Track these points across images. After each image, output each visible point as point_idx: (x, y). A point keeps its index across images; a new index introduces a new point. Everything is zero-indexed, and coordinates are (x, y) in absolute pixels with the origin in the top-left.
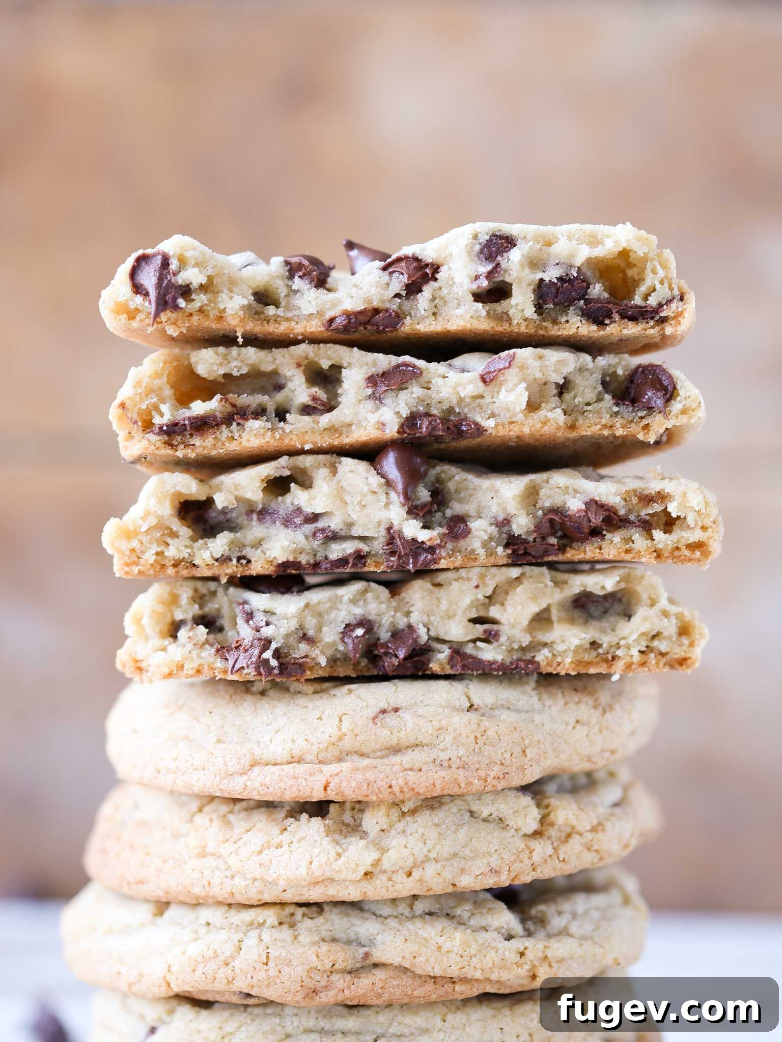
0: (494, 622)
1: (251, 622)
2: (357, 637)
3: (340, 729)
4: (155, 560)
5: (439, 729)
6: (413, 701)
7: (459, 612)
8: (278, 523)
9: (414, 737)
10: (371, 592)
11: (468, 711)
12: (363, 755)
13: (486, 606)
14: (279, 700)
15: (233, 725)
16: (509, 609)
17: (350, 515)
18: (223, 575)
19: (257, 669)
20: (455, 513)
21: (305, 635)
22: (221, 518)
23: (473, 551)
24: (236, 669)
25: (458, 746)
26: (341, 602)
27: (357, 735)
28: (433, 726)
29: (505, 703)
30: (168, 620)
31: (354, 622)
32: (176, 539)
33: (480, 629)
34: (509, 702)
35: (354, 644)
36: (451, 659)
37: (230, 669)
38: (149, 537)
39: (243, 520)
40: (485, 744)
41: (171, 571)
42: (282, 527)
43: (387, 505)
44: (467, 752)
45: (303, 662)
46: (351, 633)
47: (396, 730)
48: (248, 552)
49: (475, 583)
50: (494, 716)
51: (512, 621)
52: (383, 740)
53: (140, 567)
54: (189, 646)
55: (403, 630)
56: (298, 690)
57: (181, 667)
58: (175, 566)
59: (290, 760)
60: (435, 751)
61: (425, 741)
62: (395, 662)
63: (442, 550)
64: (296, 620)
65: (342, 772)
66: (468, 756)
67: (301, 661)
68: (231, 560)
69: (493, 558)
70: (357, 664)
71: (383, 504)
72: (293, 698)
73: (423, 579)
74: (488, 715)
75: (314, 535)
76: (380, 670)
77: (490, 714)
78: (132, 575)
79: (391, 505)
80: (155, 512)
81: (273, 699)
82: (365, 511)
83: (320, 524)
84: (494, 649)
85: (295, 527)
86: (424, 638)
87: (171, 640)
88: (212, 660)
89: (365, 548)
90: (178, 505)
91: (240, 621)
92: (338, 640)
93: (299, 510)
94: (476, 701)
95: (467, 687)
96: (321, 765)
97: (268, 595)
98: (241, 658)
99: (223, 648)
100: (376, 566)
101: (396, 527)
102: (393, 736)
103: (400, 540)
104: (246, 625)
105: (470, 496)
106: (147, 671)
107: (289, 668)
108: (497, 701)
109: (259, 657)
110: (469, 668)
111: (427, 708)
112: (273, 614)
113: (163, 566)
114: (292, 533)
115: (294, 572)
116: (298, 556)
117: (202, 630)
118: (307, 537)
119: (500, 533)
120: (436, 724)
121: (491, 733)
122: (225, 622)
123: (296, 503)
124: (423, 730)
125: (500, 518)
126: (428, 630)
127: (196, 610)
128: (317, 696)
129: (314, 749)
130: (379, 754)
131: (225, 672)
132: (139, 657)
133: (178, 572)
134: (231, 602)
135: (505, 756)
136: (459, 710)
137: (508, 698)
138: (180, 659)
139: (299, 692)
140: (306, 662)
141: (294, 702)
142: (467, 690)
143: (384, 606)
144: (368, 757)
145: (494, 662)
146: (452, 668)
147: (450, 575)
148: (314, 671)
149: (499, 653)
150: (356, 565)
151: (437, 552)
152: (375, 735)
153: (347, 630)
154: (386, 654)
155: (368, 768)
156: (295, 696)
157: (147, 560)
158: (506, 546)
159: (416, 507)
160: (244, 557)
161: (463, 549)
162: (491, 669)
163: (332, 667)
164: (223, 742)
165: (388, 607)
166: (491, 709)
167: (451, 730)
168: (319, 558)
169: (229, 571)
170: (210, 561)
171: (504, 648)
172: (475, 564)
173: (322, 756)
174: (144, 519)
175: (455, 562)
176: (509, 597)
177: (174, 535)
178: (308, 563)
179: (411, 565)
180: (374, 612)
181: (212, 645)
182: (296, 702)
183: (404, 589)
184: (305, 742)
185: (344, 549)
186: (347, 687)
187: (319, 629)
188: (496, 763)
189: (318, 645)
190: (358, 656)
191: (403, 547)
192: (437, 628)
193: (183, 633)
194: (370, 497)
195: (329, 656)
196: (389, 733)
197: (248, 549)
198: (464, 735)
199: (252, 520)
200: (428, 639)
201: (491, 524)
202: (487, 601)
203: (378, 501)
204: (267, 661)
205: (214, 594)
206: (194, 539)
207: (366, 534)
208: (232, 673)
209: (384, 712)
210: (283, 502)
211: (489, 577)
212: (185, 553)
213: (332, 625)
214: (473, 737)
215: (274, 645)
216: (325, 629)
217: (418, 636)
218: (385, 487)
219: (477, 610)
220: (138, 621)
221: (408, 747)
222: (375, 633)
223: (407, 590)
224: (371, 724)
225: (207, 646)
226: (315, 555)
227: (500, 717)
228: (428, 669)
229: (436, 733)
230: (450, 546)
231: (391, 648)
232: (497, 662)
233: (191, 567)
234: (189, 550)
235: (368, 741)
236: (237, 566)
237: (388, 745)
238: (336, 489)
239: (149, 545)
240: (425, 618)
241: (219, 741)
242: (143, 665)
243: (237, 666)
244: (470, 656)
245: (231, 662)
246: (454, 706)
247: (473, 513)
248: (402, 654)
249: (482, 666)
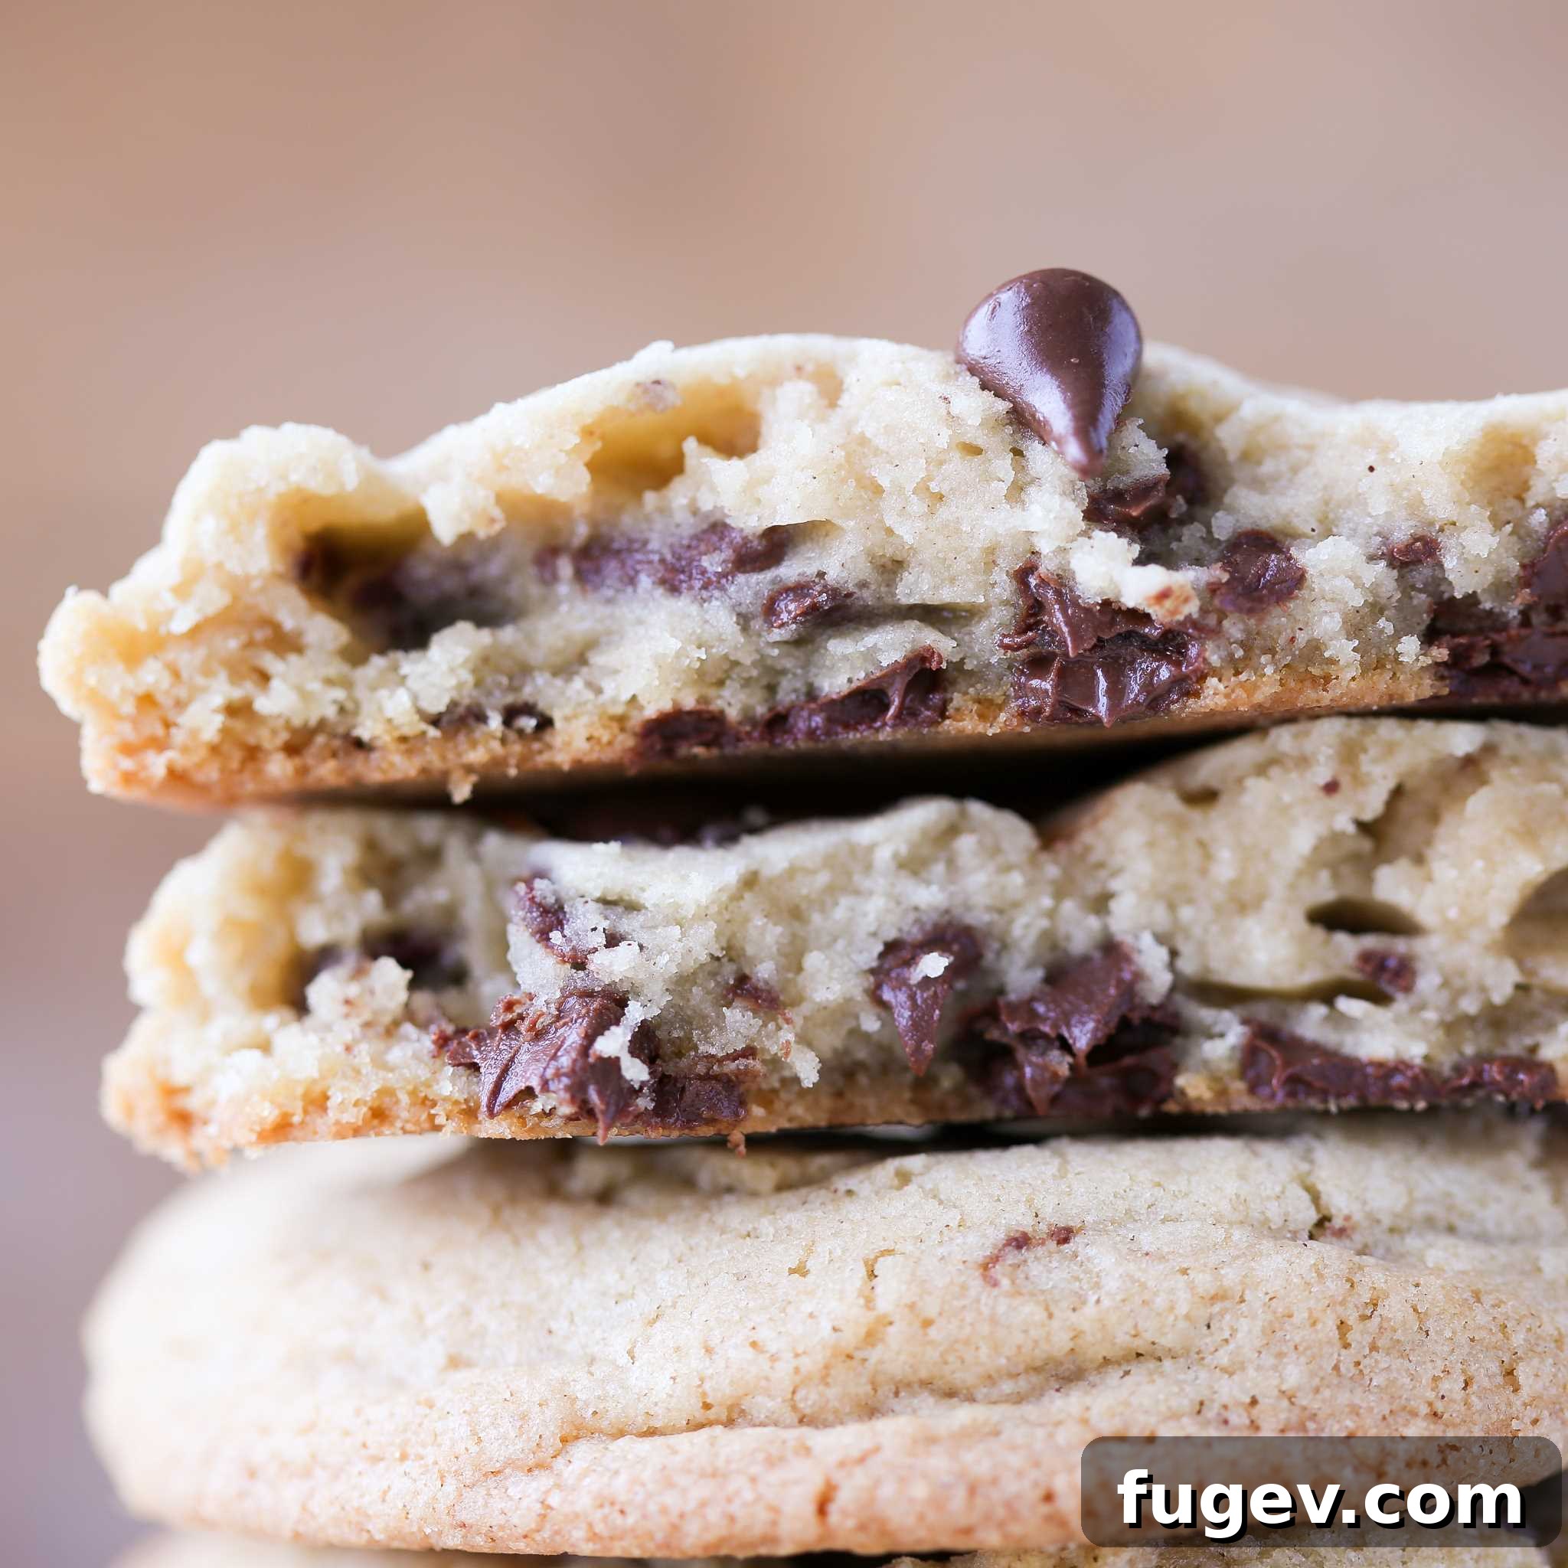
0: (1394, 923)
1: (555, 936)
2: (927, 981)
3: (869, 1303)
4: (225, 731)
5: (1214, 1298)
6: (1121, 1206)
7: (1277, 886)
8: (645, 581)
9: (1128, 1326)
10: (973, 831)
11: (1311, 1237)
12: (950, 1394)
13: (1366, 866)
14: (662, 1216)
15: (504, 1305)
16: (1443, 870)
17: (890, 532)
18: (456, 776)
19: (577, 1092)
20: (1247, 525)
21: (742, 979)
22: (451, 584)
23: (1315, 648)
24: (505, 1096)
25: (1280, 1355)
26: (868, 868)
27: (927, 1323)
28: (1192, 1287)
29: (1440, 1213)
30: (277, 949)
31: (915, 934)
32: (293, 658)
33: (1347, 948)
34: (1451, 1208)
35: (914, 1006)
36: (1249, 1057)
37: (484, 1100)
38: (201, 652)
39: (525, 585)
40: (1374, 1348)
41: (279, 769)
42: (659, 592)
43: (1017, 491)
44: (1312, 1374)
45: (738, 1073)
46: (905, 972)
47: (1064, 1304)
48: (542, 690)
49: (1323, 774)
50: (1402, 1256)
51: (1453, 913)
52: (1018, 1338)
53: (170, 755)
54: (348, 1030)
55: (1086, 959)
56: (724, 1180)
57: (318, 1102)
58: (293, 749)
59: (699, 1415)
60: (1203, 1375)
61: (1167, 1341)
62: (1061, 1064)
63: (1210, 645)
64: (712, 926)
65: (877, 1449)
66: (1317, 1390)
67: (731, 1067)
68: (481, 718)
69: (1388, 675)
70: (923, 1083)
71: (1003, 488)
72: (707, 1208)
73: (1148, 781)
74: (1381, 1251)
75: (770, 610)
76: (1004, 1101)
77: (1388, 1250)
78: (145, 783)
79: (1032, 490)
80: (219, 566)
81: (642, 1214)
82: (944, 513)
83: (790, 570)
84: (1397, 1020)
85: (705, 587)
86: (1157, 980)
87: (288, 1013)
88: (423, 1073)
89: (942, 644)
90: (299, 543)
91: (520, 937)
92: (859, 996)
93: (716, 529)
94: (1340, 1204)
95: (1308, 1157)
96: (805, 1431)
97: (614, 847)
98: (523, 1057)
99: (462, 1031)
100: (982, 717)
101: (1047, 566)
102: (1055, 1324)
103: (1064, 610)
104: (539, 950)
105: (1295, 470)
106: (205, 1123)
107: (691, 1091)
108: (1412, 1202)
109: (585, 1049)
110: (1310, 1088)
111: (1170, 1227)
112: (633, 907)
113: (253, 754)
114: (694, 609)
115: (699, 750)
116: (712, 692)
117: (390, 975)
118: (744, 620)
119: (1406, 587)
120: (1204, 1281)
121: (1394, 1309)
122: (473, 952)
123: (706, 504)
124: (1160, 1302)
125: (1401, 535)
126: (1174, 954)
127: (371, 906)
128: (789, 1197)
129: (783, 1371)
130: (1007, 1387)
131: (470, 1113)
132: (180, 1077)
133: (303, 771)
134: (491, 887)
135: (1445, 1386)
136: (1281, 1233)
137: (1448, 1195)
138: (316, 1075)
139: (730, 1190)
140: (747, 1072)
141: (711, 1221)
142: (1304, 1167)
143: (1017, 879)
144: (971, 1399)
145: (1400, 1066)
146: (1253, 1090)
147: (1241, 753)
148: (778, 1105)
149: (1413, 1036)
150: (914, 714)
151: (1193, 651)
152: (993, 1320)
153: (890, 962)
154: (1030, 1037)
155: (966, 1436)
156: (713, 1203)
157: (194, 733)
158: (1430, 637)
159: (1118, 496)
160: (528, 709)
161: (1282, 641)
162: (1388, 1092)
163: (839, 1094)
164: (469, 1364)
165: (1030, 883)
166: (1392, 1230)
167: (1255, 1299)
168: (788, 693)
169: (477, 756)
170: (412, 725)
171: (1431, 1015)
172: (1326, 698)
173: (809, 1400)
174: (182, 591)
175: (1255, 687)
176: (1442, 831)
177: (285, 643)
178: (748, 718)
179: (1103, 701)
180: (981, 899)
181: (423, 1026)
182: (720, 1220)
183: (1086, 819)
184: (750, 1353)
185: (870, 655)
186: (893, 1164)
187: (793, 959)
188: (1414, 1414)
189: (789, 1013)
190: (928, 1047)
191: (1072, 633)
192: (1202, 947)
193: (324, 991)
194: (958, 467)
195: (828, 1054)
196: (1040, 1315)
197: (541, 679)
198: (1300, 1316)
199: (555, 578)
200: (1173, 989)
201: (1372, 558)
202: (1366, 845)
203: (988, 478)
204: (613, 1064)
205: (432, 857)
206: (355, 657)
207: (946, 595)
208: (492, 1114)
209: (1021, 1242)
210: (664, 511)
211: (1373, 752)
212: (325, 705)
213: (840, 945)
214: (1330, 1324)
215: (635, 1013)
216: (813, 960)
217: (1139, 976)
218: (1009, 430)
219: (1336, 876)
220: (175, 957)
221: (1107, 1361)
222: (987, 973)
223: (1095, 822)
224: (976, 1283)
225: (408, 1029)
226: (772, 689)
227: (1422, 1260)
228: (1171, 1093)
229: (1203, 1313)
230: (1234, 628)
231: (1044, 1019)
232: (1408, 1066)
233: (347, 753)
234: (339, 694)
235: (967, 1342)
236: (503, 741)
237: (1040, 1354)
238: (842, 446)
239: (200, 680)
240: (1160, 916)
241: (455, 1362)
242: (193, 1103)
243: (509, 1089)
244: (1316, 1048)
245: (489, 1078)
246: (1265, 1222)
247: (1304, 523)
248: (1082, 1037)
249: (1357, 1079)
